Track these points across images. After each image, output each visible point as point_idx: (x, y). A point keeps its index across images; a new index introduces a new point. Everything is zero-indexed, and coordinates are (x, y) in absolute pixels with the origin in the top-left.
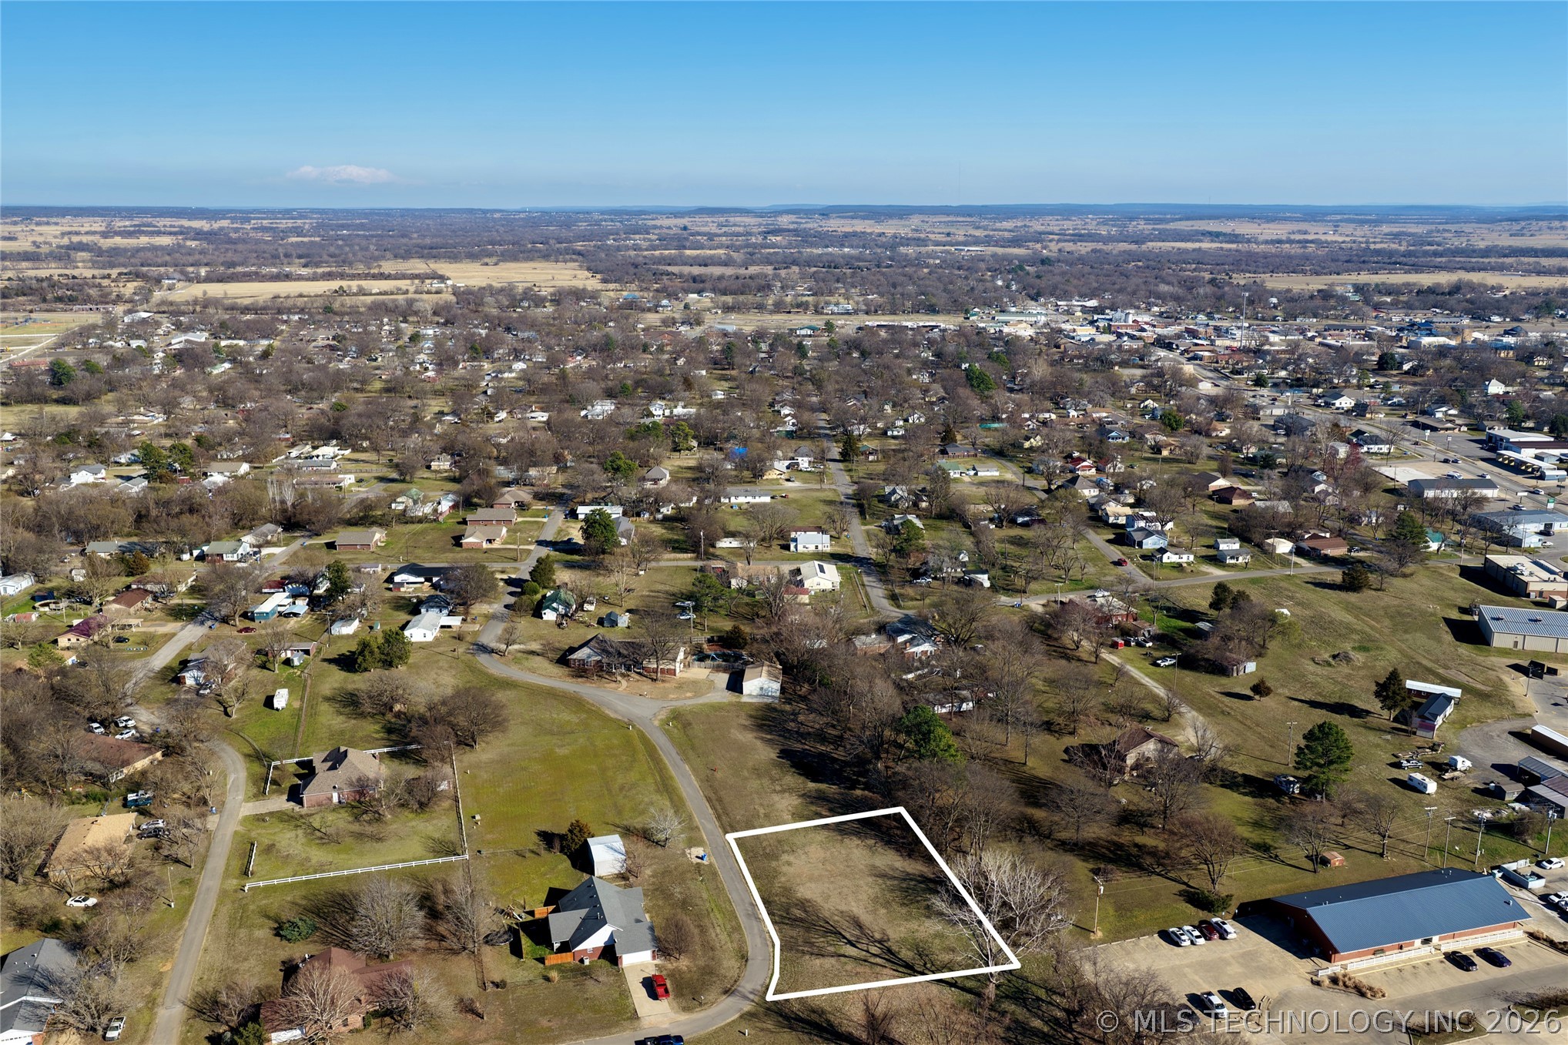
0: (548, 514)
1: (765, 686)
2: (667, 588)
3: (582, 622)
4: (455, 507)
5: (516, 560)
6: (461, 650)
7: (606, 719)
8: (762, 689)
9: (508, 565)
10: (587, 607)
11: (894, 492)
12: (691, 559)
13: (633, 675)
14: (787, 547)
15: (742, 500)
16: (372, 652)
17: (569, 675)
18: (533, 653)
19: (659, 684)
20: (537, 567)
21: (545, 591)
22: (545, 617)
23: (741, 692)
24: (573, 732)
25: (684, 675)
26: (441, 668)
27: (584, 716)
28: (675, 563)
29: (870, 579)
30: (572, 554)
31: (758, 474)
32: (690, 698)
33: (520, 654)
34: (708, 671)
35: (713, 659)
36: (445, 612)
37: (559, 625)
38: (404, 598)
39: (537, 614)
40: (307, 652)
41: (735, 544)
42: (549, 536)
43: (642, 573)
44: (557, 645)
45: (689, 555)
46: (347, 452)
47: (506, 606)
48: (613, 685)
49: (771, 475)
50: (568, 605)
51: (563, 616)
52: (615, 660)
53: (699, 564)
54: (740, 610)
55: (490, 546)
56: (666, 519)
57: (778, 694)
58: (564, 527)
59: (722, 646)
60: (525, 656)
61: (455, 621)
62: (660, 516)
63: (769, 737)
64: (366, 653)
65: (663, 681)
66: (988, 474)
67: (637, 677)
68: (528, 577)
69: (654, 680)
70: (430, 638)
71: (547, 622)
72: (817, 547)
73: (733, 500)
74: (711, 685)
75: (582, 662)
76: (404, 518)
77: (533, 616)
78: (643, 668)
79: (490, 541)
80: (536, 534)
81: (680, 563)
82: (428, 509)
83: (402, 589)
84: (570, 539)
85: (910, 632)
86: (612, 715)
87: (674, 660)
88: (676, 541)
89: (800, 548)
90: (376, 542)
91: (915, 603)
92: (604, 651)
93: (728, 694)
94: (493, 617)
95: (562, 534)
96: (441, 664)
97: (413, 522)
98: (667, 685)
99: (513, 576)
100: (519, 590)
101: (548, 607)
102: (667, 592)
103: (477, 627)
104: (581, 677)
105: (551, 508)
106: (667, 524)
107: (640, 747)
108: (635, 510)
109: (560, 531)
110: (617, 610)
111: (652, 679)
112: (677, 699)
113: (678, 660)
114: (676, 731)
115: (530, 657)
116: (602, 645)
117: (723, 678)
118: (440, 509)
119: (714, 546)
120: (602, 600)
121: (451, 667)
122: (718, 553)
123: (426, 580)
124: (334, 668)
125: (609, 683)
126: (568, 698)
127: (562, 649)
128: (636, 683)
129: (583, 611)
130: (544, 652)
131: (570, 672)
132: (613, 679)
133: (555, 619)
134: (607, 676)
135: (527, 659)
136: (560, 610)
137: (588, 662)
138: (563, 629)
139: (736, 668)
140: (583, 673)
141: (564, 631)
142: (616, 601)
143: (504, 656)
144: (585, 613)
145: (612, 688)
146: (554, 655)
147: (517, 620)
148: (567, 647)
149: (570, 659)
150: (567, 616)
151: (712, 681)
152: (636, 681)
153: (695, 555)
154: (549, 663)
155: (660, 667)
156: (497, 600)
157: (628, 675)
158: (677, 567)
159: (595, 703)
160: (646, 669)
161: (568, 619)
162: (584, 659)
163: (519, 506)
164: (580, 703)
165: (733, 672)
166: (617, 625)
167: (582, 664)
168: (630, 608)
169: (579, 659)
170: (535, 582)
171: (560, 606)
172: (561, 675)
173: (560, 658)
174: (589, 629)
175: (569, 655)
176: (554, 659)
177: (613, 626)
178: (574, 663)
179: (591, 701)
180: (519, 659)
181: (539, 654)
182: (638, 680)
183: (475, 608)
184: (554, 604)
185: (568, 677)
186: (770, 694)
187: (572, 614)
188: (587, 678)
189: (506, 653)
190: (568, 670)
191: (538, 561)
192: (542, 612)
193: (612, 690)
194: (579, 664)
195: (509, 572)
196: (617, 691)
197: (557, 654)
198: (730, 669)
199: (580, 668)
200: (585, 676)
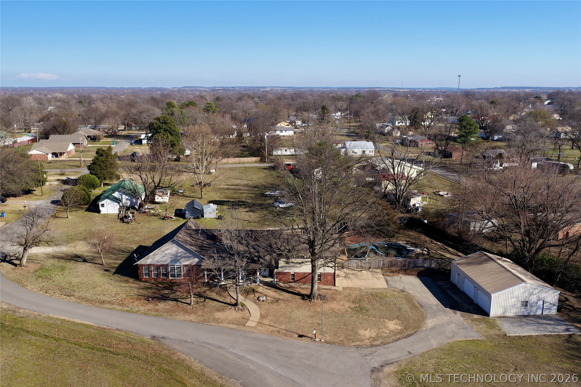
0: (116, 143)
1: (533, 299)
2: (246, 182)
3: (153, 215)
4: (33, 140)
5: (79, 166)
8: (525, 304)
9: (68, 170)
10: (159, 198)
11: (384, 126)
12: (255, 162)
13: (262, 289)
17: (139, 297)
18: (76, 258)
19: (320, 306)
20: (97, 158)
22: (103, 210)
28: (242, 165)
33: (52, 261)
37: (123, 219)
39: (93, 208)
41: (291, 151)
43: (213, 171)
44: (117, 244)
45: (254, 159)
47: (53, 202)
50: (133, 194)
51: (128, 209)
53: (263, 166)
55: (56, 159)
57: (554, 311)
58: (129, 148)
60: (62, 263)
65: (322, 297)
67: (271, 293)
68: (86, 173)
69: (309, 297)
71: (105, 215)
72: (364, 152)
77: (88, 210)
79: (55, 154)
81: (247, 165)
84: (134, 153)
89: (350, 153)
92: (204, 248)
95: (128, 152)
99: (73, 177)
101: (108, 197)
102: (247, 185)
104: (164, 298)
105: (119, 140)
109: (125, 151)
111: (303, 297)
115: (71, 265)
116: (201, 242)
117: (416, 286)
120: (176, 193)
122: (276, 158)
125: (223, 310)
126: (139, 359)
127: (125, 252)
128: (275, 306)
129: (153, 202)
130: (94, 257)
131: (143, 292)
132: (228, 300)
133: (117, 212)
134: (214, 295)
135: (63, 269)
136: (124, 201)
137: (173, 269)
138: (128, 223)
139: (425, 265)
140: (167, 292)
141: (129, 226)
142: (193, 194)
143: (20, 265)
144: (157, 206)
145: (230, 322)
146: (112, 261)
147: (65, 215)
148: (135, 248)
149: (142, 265)
150: (134, 208)
151: (403, 291)
152: (272, 302)
153: (259, 158)
154: (104, 275)
155: (319, 271)
156: (43, 197)
157: (254, 291)
158: (245, 167)
159: (208, 371)
160: (281, 276)
161: (136, 212)
162: (167, 265)
163: (91, 139)
164: (170, 372)
165: (422, 271)
166: (203, 216)
167: (164, 275)
168: (212, 199)
169: (158, 267)
170: (94, 176)
171: (124, 196)
172: (124, 296)
173: (121, 265)
174: (164, 222)
175: (139, 259)
176: (113, 268)
177: (198, 218)
178: (149, 274)
179: (197, 366)
180: (48, 270)
181: (85, 261)
182: (277, 300)
183: (5, 205)
184: (116, 194)
185: (137, 299)
186: (539, 312)
187: (141, 206)
188: (176, 300)
189: (24, 261)
190: (138, 288)
191: (97, 153)
192: (100, 204)
193: (232, 326)
194: (158, 275)
195: (67, 175)
196: (242, 328)
197: (117, 259)
198: (415, 266)
199: (160, 283)
200: (172, 296)
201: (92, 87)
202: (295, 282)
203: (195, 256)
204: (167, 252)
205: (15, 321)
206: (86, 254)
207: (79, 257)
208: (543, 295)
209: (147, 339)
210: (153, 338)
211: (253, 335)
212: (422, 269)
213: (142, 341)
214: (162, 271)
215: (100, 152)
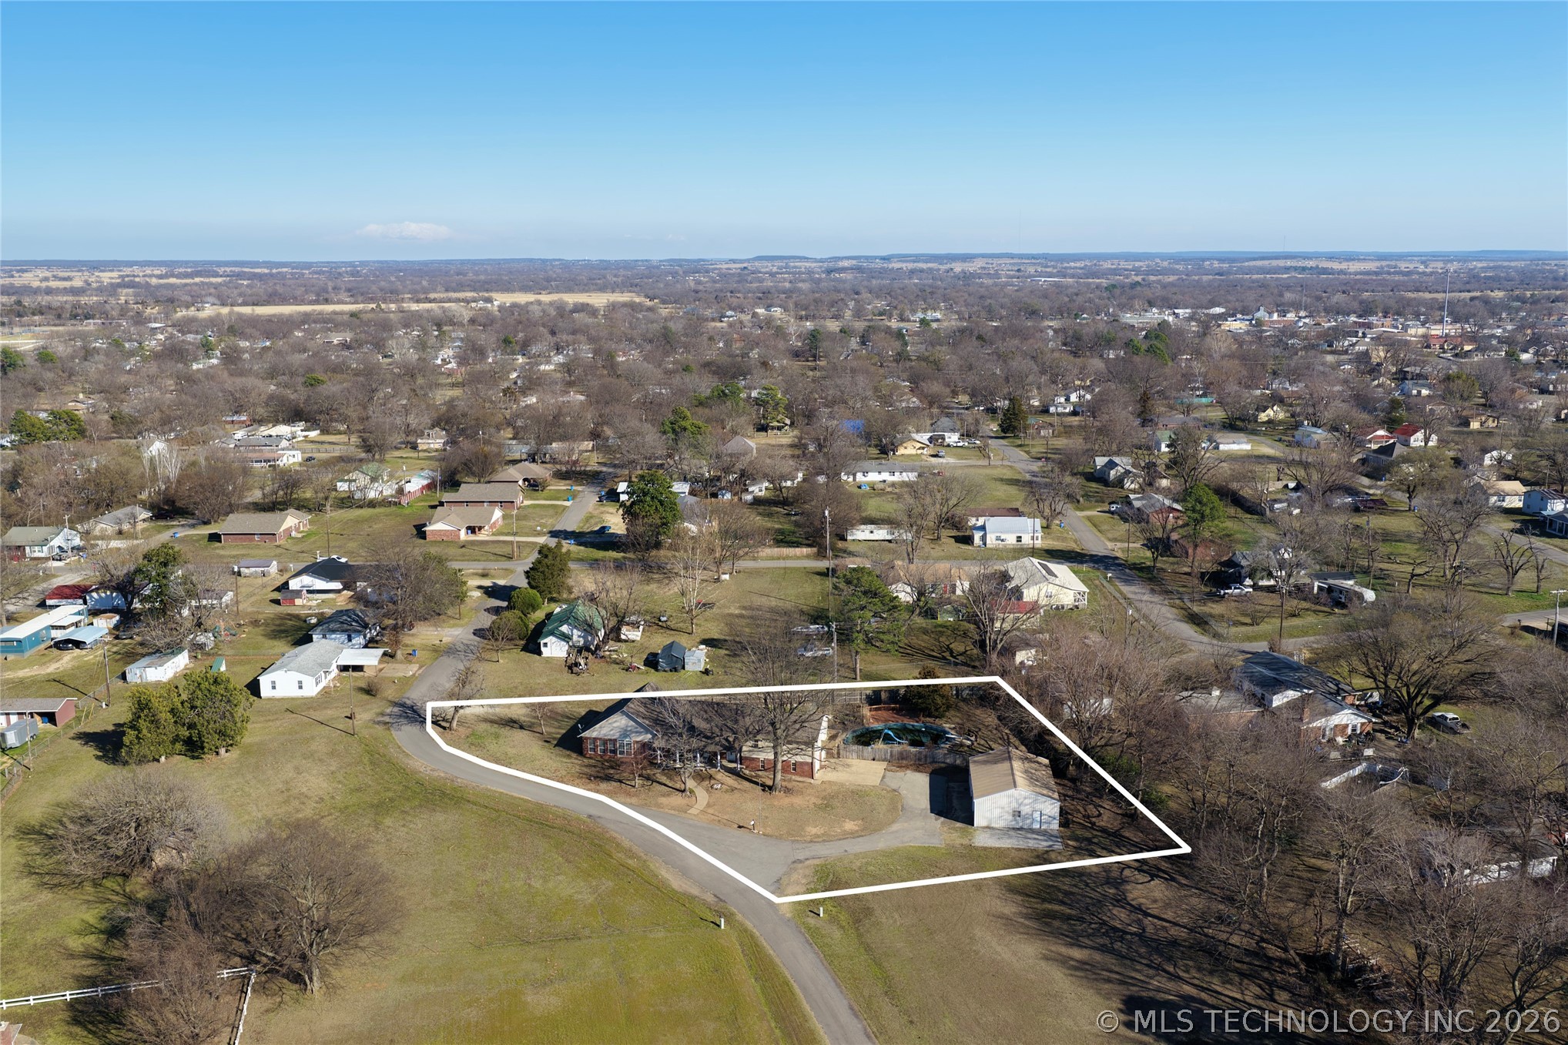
0: (574, 496)
1: (1026, 808)
2: (774, 603)
3: (615, 662)
4: (431, 487)
5: (510, 558)
6: (364, 716)
7: (658, 891)
8: (1017, 814)
9: (494, 566)
10: (627, 633)
11: (1111, 465)
12: (808, 557)
13: (721, 776)
14: (967, 540)
15: (873, 477)
16: (155, 722)
17: (581, 775)
18: (512, 723)
19: (780, 799)
20: (538, 561)
21: (553, 605)
22: (546, 652)
23: (969, 819)
24: (576, 937)
25: (831, 776)
26: (310, 756)
27: (609, 884)
28: (782, 564)
29: (1133, 588)
30: (606, 549)
31: (885, 450)
32: (853, 835)
33: (484, 726)
34: (881, 766)
35: (887, 739)
36: (359, 640)
37: (572, 667)
38: (297, 617)
39: (532, 646)
40: (50, 717)
41: (881, 534)
42: (571, 524)
43: (726, 577)
44: (563, 709)
45: (805, 550)
46: (313, 434)
47: (478, 633)
48: (677, 800)
49: (907, 450)
50: (589, 628)
51: (580, 650)
52: (682, 743)
53: (823, 564)
54: (915, 641)
55: (472, 537)
56: (757, 502)
57: (1055, 825)
58: (596, 513)
59: (898, 711)
60: (495, 729)
61: (370, 658)
62: (749, 497)
63: (1077, 954)
64: (143, 724)
65: (788, 791)
66: (1235, 447)
67: (730, 781)
68: (522, 582)
69: (769, 788)
70: (311, 690)
71: (549, 660)
72: (1019, 539)
73: (860, 477)
74: (895, 804)
75: (610, 747)
76: (347, 502)
77: (525, 649)
78: (742, 760)
79: (472, 530)
80: (550, 521)
81: (790, 564)
82: (388, 490)
83: (298, 602)
84: (604, 528)
85: (1294, 686)
86: (677, 883)
87: (811, 743)
88: (781, 532)
89: (991, 540)
90: (288, 531)
91: (1243, 629)
92: (658, 723)
93: (938, 823)
94: (450, 651)
95: (593, 521)
96: (314, 746)
97: (361, 507)
98: (797, 801)
99: (501, 582)
100: (505, 604)
101: (552, 633)
102: (772, 610)
103: (412, 670)
104: (609, 779)
105: (580, 488)
106: (761, 509)
107: (750, 987)
108: (710, 490)
109: (588, 519)
110: (683, 640)
111: (764, 787)
112: (826, 839)
113: (819, 744)
114: (837, 934)
115: (505, 731)
116: (656, 714)
117: (916, 786)
118: (409, 488)
119: (843, 538)
120: (656, 623)
121: (332, 754)
122: (852, 548)
123: (346, 587)
124: (91, 751)
125: (668, 795)
126: (573, 833)
127: (568, 718)
128: (727, 796)
129: (618, 640)
130: (533, 724)
131: (586, 770)
132: (678, 786)
133: (565, 655)
134: (664, 779)
135: (497, 736)
136: (575, 638)
137: (622, 746)
138: (578, 674)
139: (948, 761)
140: (612, 771)
141: (580, 678)
142: (681, 625)
143: (450, 728)
144: (623, 645)
145: (673, 808)
146: (553, 730)
147: (494, 656)
148: (583, 713)
149: (587, 738)
150: (588, 649)
151: (895, 790)
152: (726, 791)
153: (815, 550)
154: (543, 747)
155: (781, 759)
156: (461, 622)
157: (711, 777)
158: (785, 568)
159: (635, 848)
160: (748, 762)
161: (590, 657)
162: (615, 740)
163: (530, 485)
164: (600, 846)
165: (941, 769)
166: (684, 668)
167: (611, 751)
168: (707, 637)
169: (605, 742)
170: (535, 591)
171: (575, 631)
172: (564, 773)
173: (564, 735)
174: (628, 675)
175: (584, 730)
176: (554, 738)
177: (676, 670)
178: (594, 750)
179: (626, 843)
180: (480, 737)
181: (522, 727)
182: (733, 789)
183: (413, 635)
184: (565, 628)
185: (579, 778)
186: (1036, 826)
187: (598, 647)
188: (620, 781)
189: (455, 724)
190: (581, 766)
191: (540, 552)
192: (542, 642)
193: (673, 812)
194: (604, 751)
195: (493, 577)
196: (683, 815)
197: (559, 728)
198: (934, 762)
199: (607, 761)
200: (616, 777)
201: (531, 260)
202: (765, 770)
203: (647, 731)
204: (615, 725)
205: (455, 789)
206: (523, 718)
207: (515, 722)
208: (1039, 806)
209: (584, 817)
210: (590, 816)
211: (691, 822)
212: (943, 765)
213: (578, 819)
214: (610, 746)
215: (545, 551)
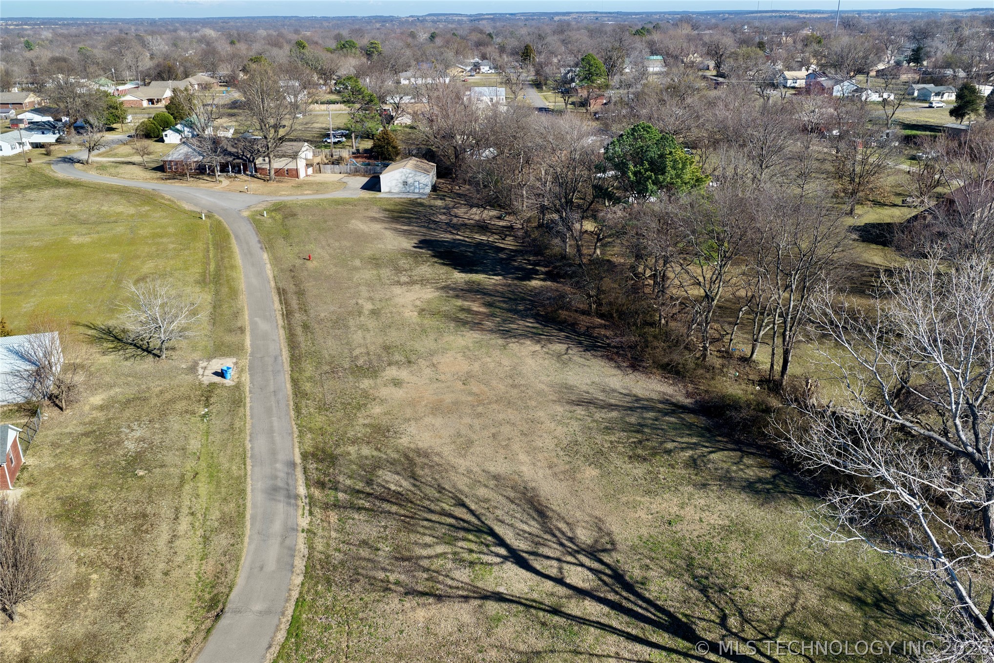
0: (228, 92)
6: (37, 161)
7: (176, 210)
8: (406, 184)
13: (243, 177)
18: (127, 163)
22: (167, 140)
23: (378, 190)
24: (115, 222)
25: (311, 178)
27: (147, 208)
32: (307, 195)
33: (110, 164)
34: (340, 175)
39: (158, 136)
42: (220, 102)
43: (300, 115)
47: (131, 136)
48: (210, 184)
49: (452, 72)
50: (193, 126)
55: (151, 106)
57: (428, 191)
60: (117, 165)
61: (50, 139)
65: (279, 182)
69: (268, 180)
71: (168, 144)
74: (341, 186)
75: (180, 165)
77: (153, 138)
78: (257, 170)
79: (152, 102)
86: (189, 207)
87: (294, 156)
90: (32, 103)
93: (365, 193)
98: (282, 185)
101: (170, 129)
103: (78, 148)
105: (233, 89)
111: (265, 180)
112: (288, 196)
113: (302, 159)
114: (270, 222)
115: (122, 166)
117: (359, 181)
125: (206, 183)
130: (141, 163)
132: (214, 180)
134: (207, 178)
136: (186, 133)
140: (178, 177)
143: (87, 164)
146: (153, 165)
149: (165, 161)
151: (345, 182)
156: (122, 133)
157: (236, 177)
160: (260, 171)
162: (182, 161)
169: (176, 163)
170: (170, 115)
171: (185, 128)
172: (149, 178)
178: (170, 168)
180: (106, 167)
181: (134, 164)
184: (178, 126)
186: (417, 191)
188: (181, 179)
189: (89, 162)
190: (161, 175)
192: (164, 134)
194: (177, 169)
197: (157, 164)
204: (180, 152)
206: (137, 162)
207: (131, 163)
208: (417, 178)
